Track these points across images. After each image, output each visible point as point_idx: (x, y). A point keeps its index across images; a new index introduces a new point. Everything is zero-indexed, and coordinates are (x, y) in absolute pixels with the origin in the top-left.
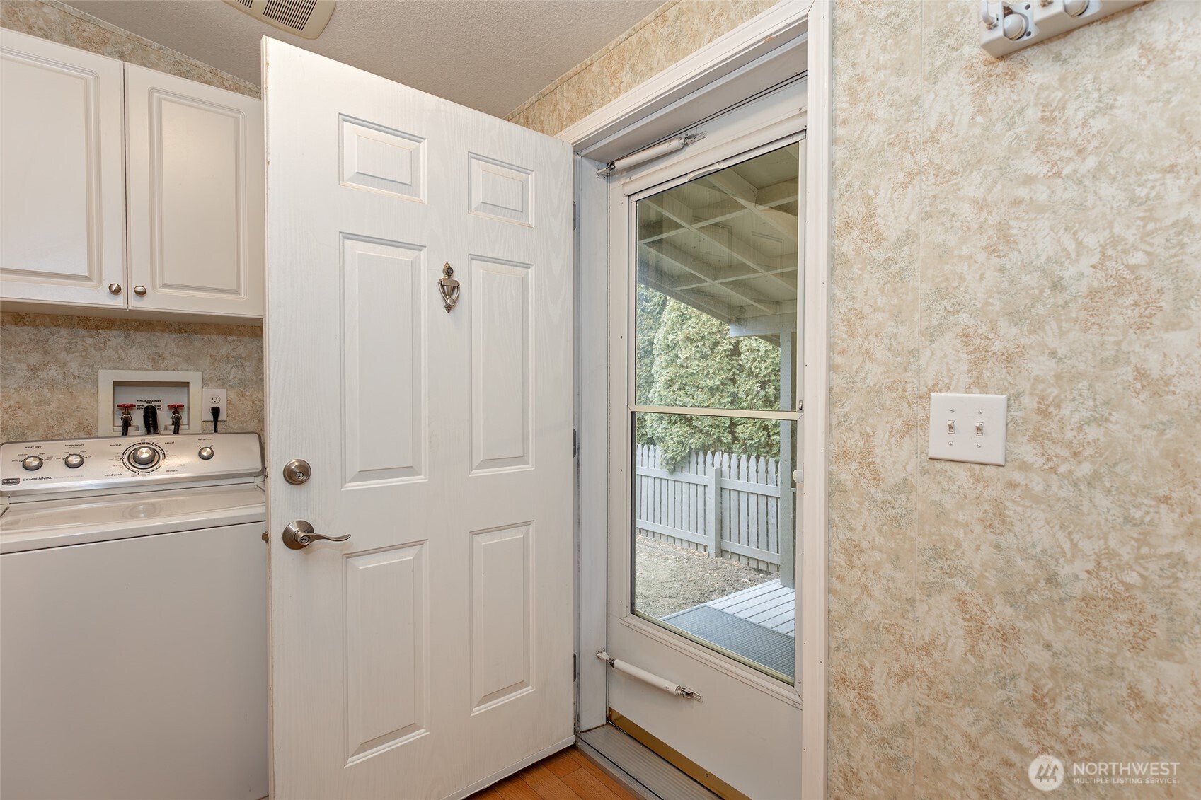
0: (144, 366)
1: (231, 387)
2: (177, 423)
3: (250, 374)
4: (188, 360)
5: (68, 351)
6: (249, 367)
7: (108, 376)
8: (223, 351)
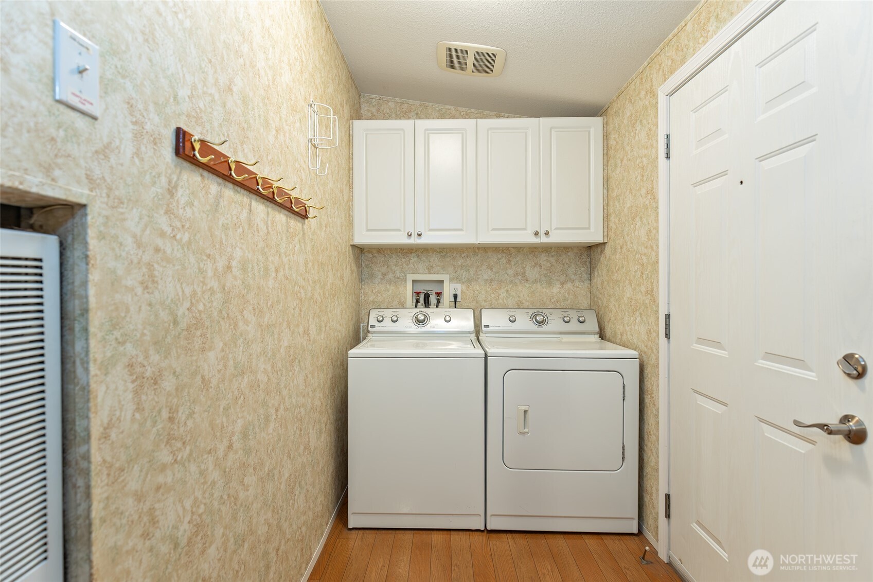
0: (425, 272)
1: (463, 283)
2: (438, 302)
3: (473, 275)
4: (443, 268)
5: (396, 265)
6: (472, 272)
7: (410, 277)
8: (460, 262)
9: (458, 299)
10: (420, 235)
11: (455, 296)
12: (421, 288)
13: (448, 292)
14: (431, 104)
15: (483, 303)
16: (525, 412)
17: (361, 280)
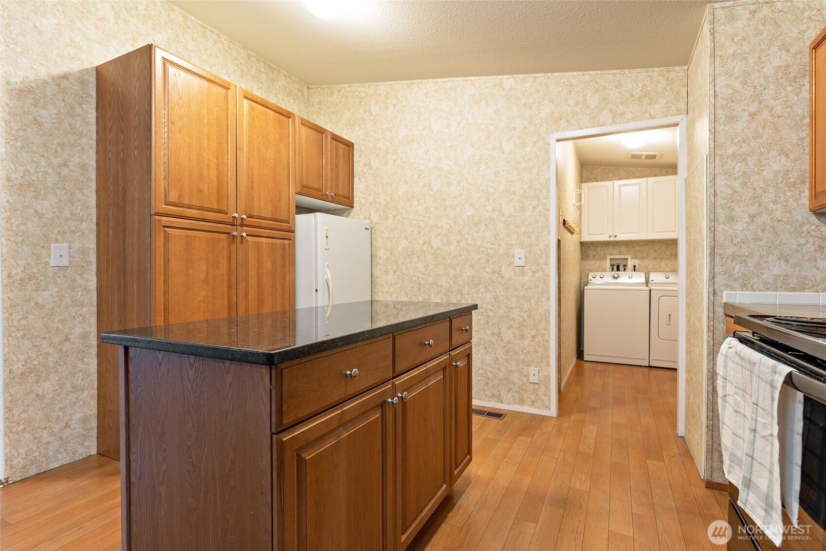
0: (617, 254)
1: (639, 258)
2: (625, 269)
3: (645, 255)
4: (628, 252)
5: (601, 251)
6: (645, 253)
7: (609, 257)
8: (637, 249)
9: (636, 268)
10: (616, 236)
11: (635, 267)
12: (614, 262)
13: (630, 263)
14: (621, 168)
15: (651, 270)
16: (670, 315)
17: (582, 259)
